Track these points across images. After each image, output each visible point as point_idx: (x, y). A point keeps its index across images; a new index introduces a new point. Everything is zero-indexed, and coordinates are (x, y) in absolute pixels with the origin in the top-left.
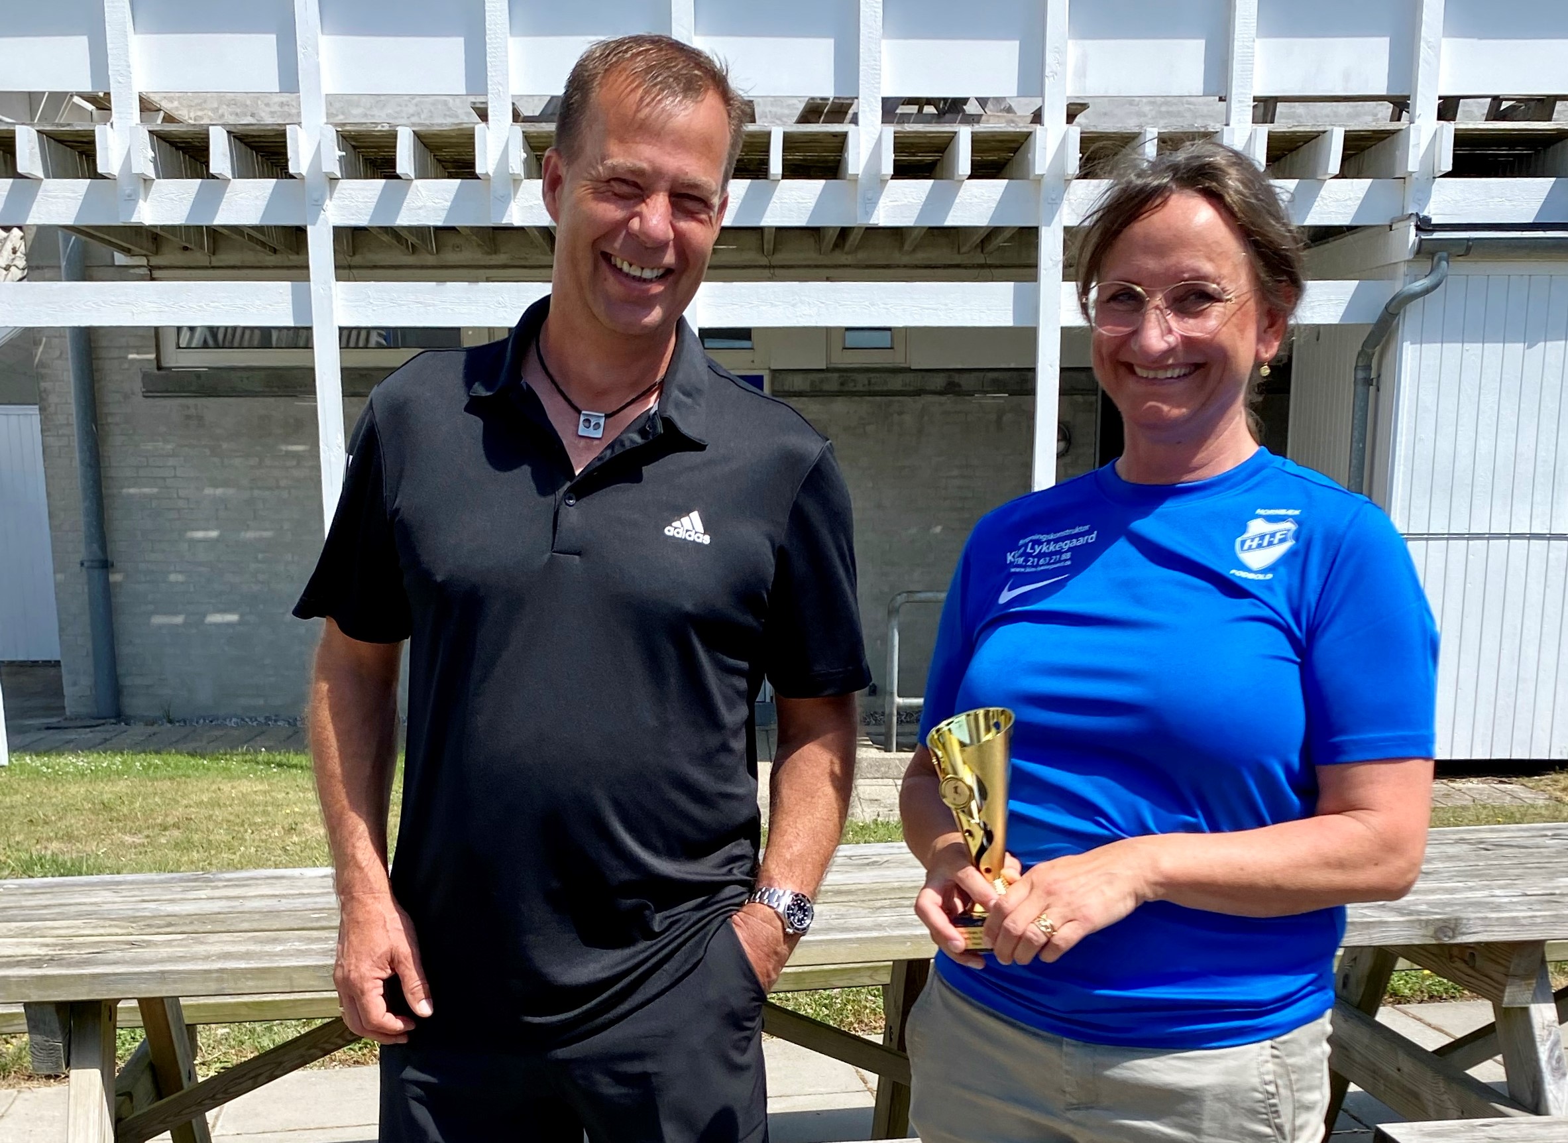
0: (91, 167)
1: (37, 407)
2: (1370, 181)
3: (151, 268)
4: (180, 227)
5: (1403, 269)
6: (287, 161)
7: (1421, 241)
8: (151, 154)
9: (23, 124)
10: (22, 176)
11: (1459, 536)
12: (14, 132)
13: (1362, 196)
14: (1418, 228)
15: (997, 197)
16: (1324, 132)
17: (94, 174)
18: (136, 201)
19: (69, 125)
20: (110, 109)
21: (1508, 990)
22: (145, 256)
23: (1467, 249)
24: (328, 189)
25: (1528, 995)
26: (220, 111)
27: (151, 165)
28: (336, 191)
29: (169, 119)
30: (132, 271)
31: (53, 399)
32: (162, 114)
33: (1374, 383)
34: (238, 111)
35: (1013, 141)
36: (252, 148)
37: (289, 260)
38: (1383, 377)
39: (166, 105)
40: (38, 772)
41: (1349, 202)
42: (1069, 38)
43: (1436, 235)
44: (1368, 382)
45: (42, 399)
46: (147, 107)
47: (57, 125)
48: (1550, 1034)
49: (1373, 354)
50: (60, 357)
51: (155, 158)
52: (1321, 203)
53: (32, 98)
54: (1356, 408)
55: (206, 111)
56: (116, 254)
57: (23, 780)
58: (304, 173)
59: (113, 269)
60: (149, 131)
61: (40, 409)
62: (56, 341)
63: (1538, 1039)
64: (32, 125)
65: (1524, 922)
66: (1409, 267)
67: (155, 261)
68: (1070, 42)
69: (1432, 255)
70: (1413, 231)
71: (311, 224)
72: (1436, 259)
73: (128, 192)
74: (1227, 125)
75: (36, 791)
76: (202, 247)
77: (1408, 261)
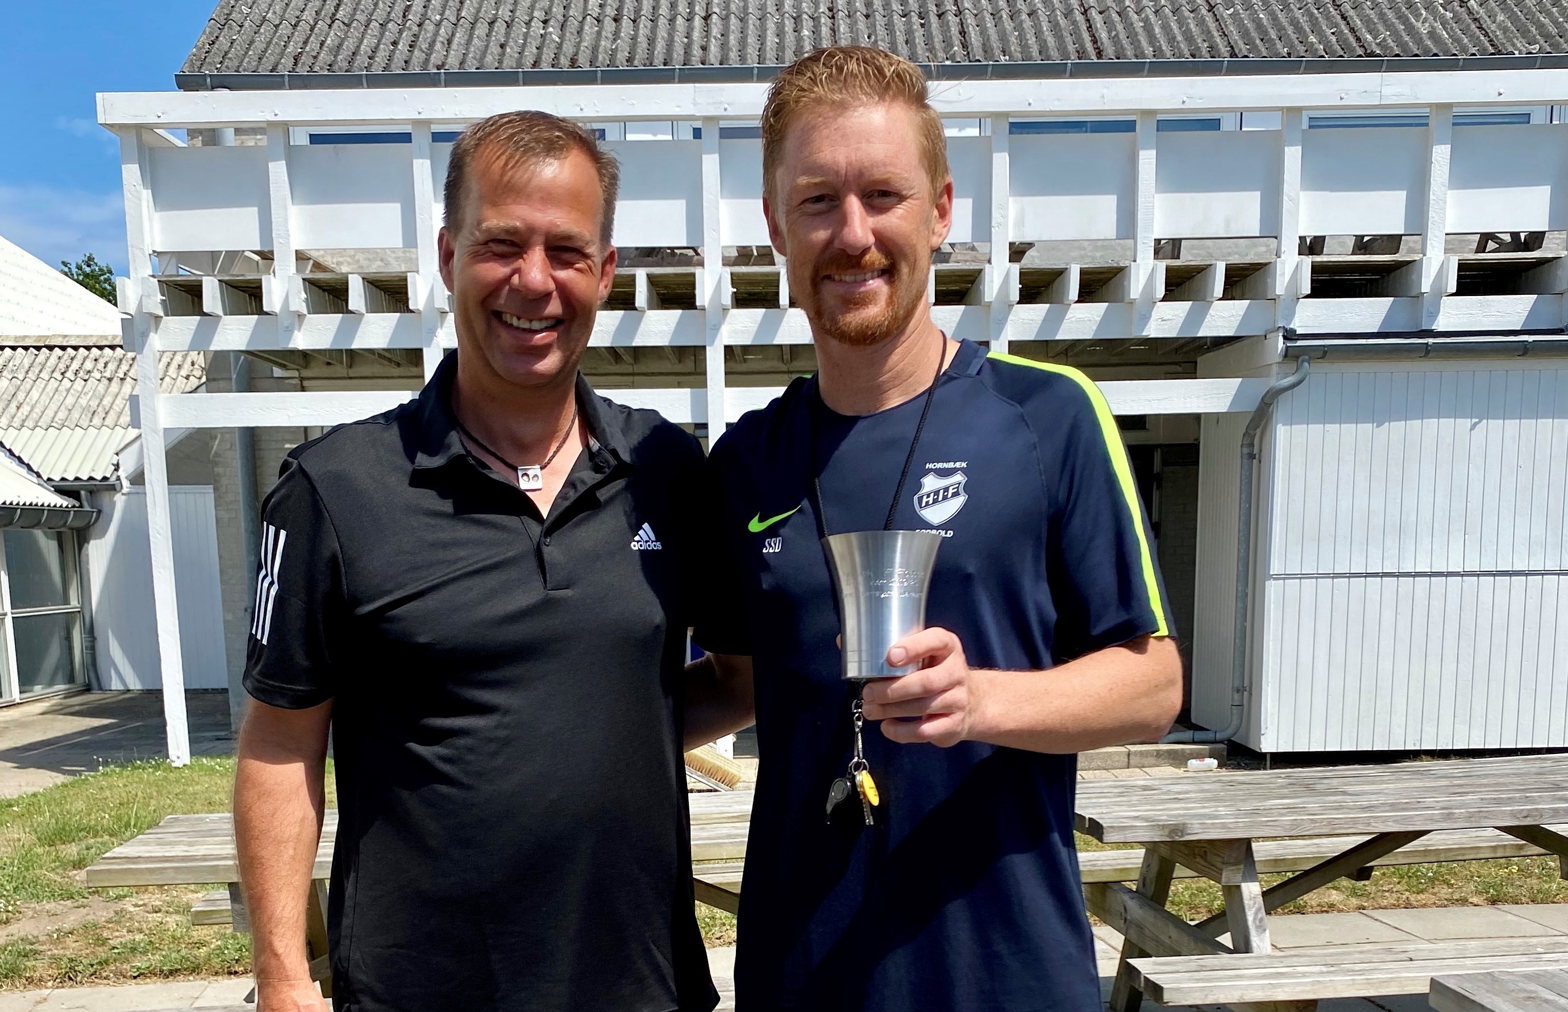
0: (258, 305)
1: (212, 486)
2: (1248, 301)
3: (302, 379)
4: (325, 350)
5: (1275, 369)
6: (407, 299)
7: (1287, 348)
8: (304, 296)
9: (208, 275)
10: (206, 314)
11: (1326, 576)
12: (201, 281)
13: (1242, 313)
14: (1285, 338)
15: (957, 319)
16: (1211, 265)
17: (260, 311)
18: (292, 332)
19: (242, 275)
20: (273, 259)
21: (1224, 874)
22: (297, 370)
23: (1324, 353)
24: (439, 319)
25: (1239, 877)
26: (356, 258)
27: (304, 304)
28: (446, 322)
29: (318, 266)
30: (287, 381)
31: (224, 481)
32: (311, 262)
33: (1257, 456)
34: (371, 257)
35: (970, 276)
36: (381, 290)
37: (410, 371)
38: (1263, 453)
39: (314, 254)
40: (213, 769)
41: (1232, 319)
42: (1010, 196)
43: (1300, 343)
44: (1252, 456)
45: (216, 481)
46: (301, 257)
47: (233, 275)
48: (1255, 903)
49: (1255, 436)
50: (231, 449)
51: (307, 299)
52: (1210, 319)
53: (214, 255)
54: (1243, 477)
55: (345, 258)
56: (274, 368)
57: (202, 776)
58: (421, 309)
59: (272, 380)
60: (303, 279)
61: (214, 489)
62: (227, 436)
63: (1246, 907)
64: (214, 276)
65: (1230, 826)
66: (1279, 367)
67: (305, 373)
68: (1011, 199)
69: (1297, 357)
70: (1281, 339)
71: (427, 346)
72: (1300, 360)
73: (286, 324)
74: (1135, 261)
75: (213, 783)
76: (342, 363)
77: (1279, 363)
